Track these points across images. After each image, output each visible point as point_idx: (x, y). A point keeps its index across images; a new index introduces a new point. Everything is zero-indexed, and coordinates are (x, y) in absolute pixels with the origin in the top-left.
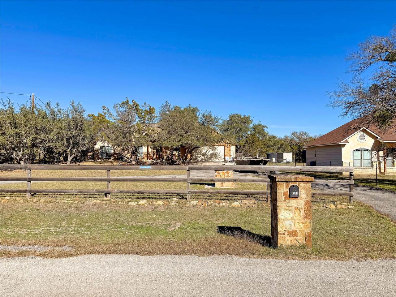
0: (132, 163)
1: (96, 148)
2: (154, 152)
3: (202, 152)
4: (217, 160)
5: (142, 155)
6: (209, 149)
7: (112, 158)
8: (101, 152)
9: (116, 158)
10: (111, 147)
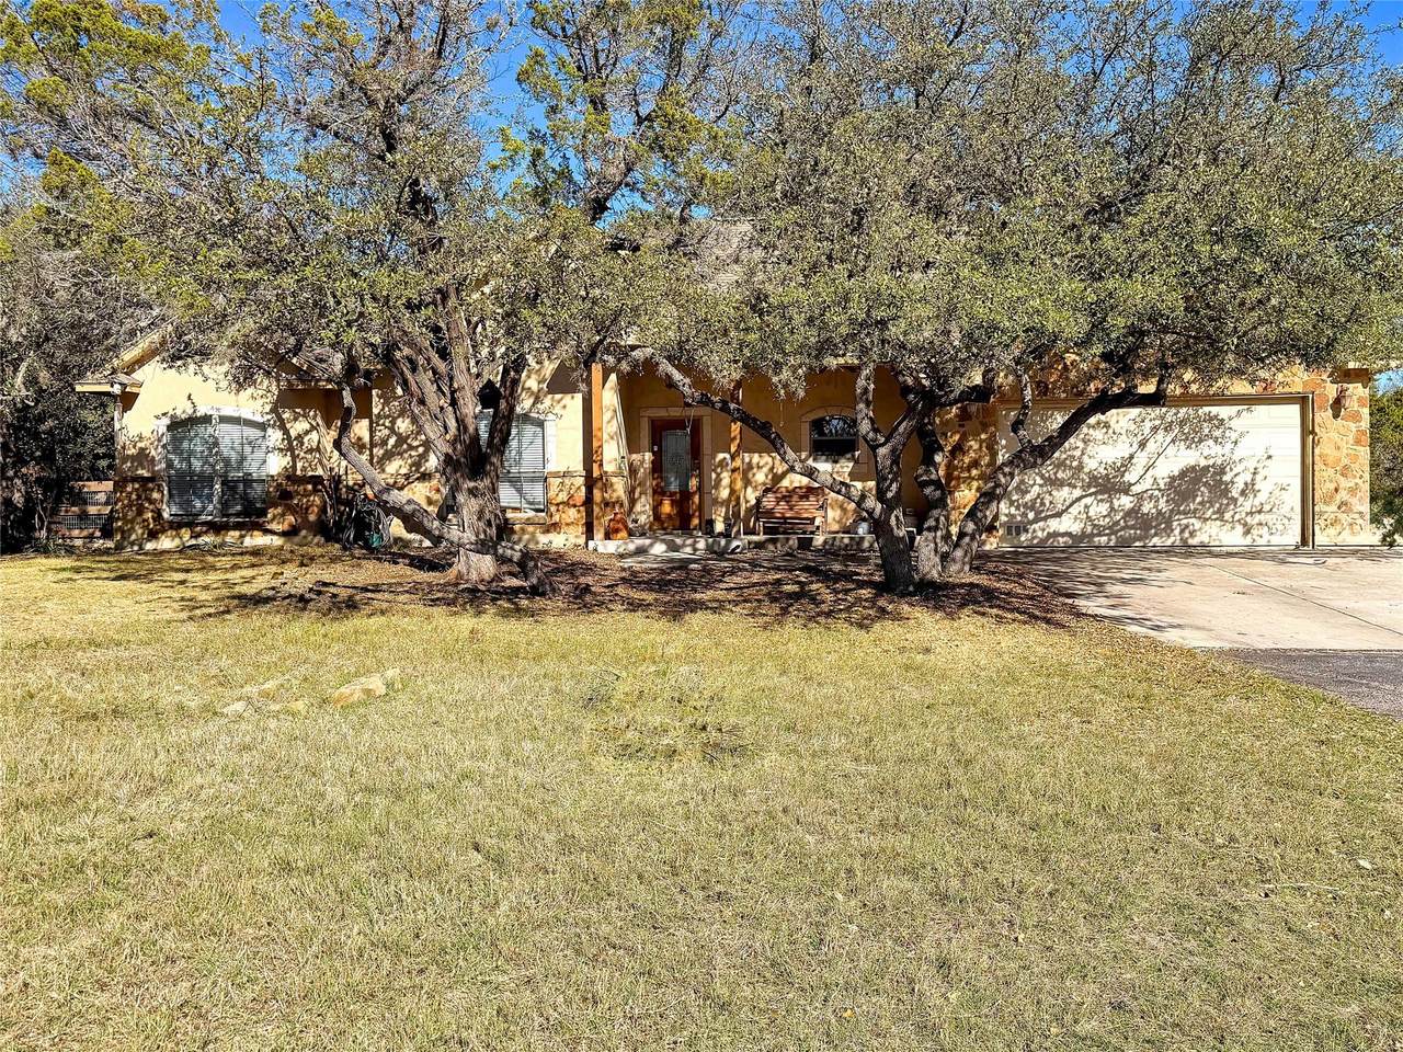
0: (459, 566)
1: (133, 431)
2: (633, 471)
3: (1091, 464)
4: (1232, 538)
5: (536, 492)
6: (1155, 429)
7: (274, 526)
8: (181, 474)
9: (306, 524)
10: (263, 427)
